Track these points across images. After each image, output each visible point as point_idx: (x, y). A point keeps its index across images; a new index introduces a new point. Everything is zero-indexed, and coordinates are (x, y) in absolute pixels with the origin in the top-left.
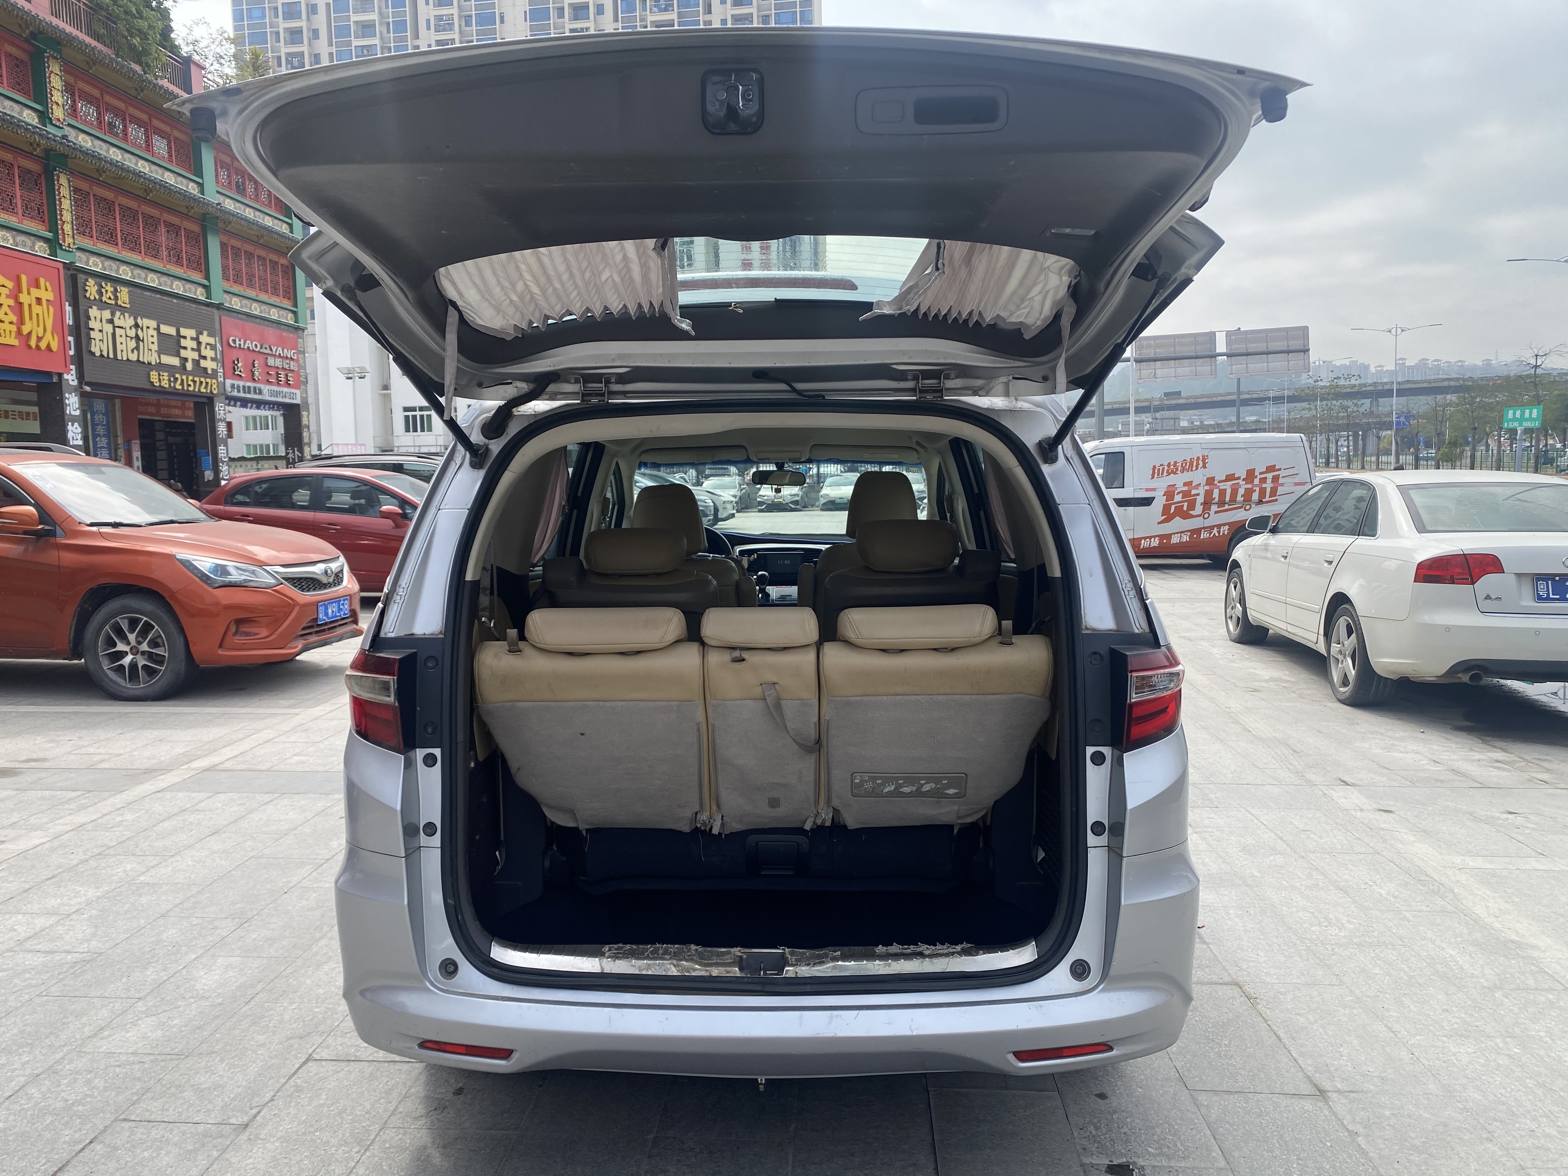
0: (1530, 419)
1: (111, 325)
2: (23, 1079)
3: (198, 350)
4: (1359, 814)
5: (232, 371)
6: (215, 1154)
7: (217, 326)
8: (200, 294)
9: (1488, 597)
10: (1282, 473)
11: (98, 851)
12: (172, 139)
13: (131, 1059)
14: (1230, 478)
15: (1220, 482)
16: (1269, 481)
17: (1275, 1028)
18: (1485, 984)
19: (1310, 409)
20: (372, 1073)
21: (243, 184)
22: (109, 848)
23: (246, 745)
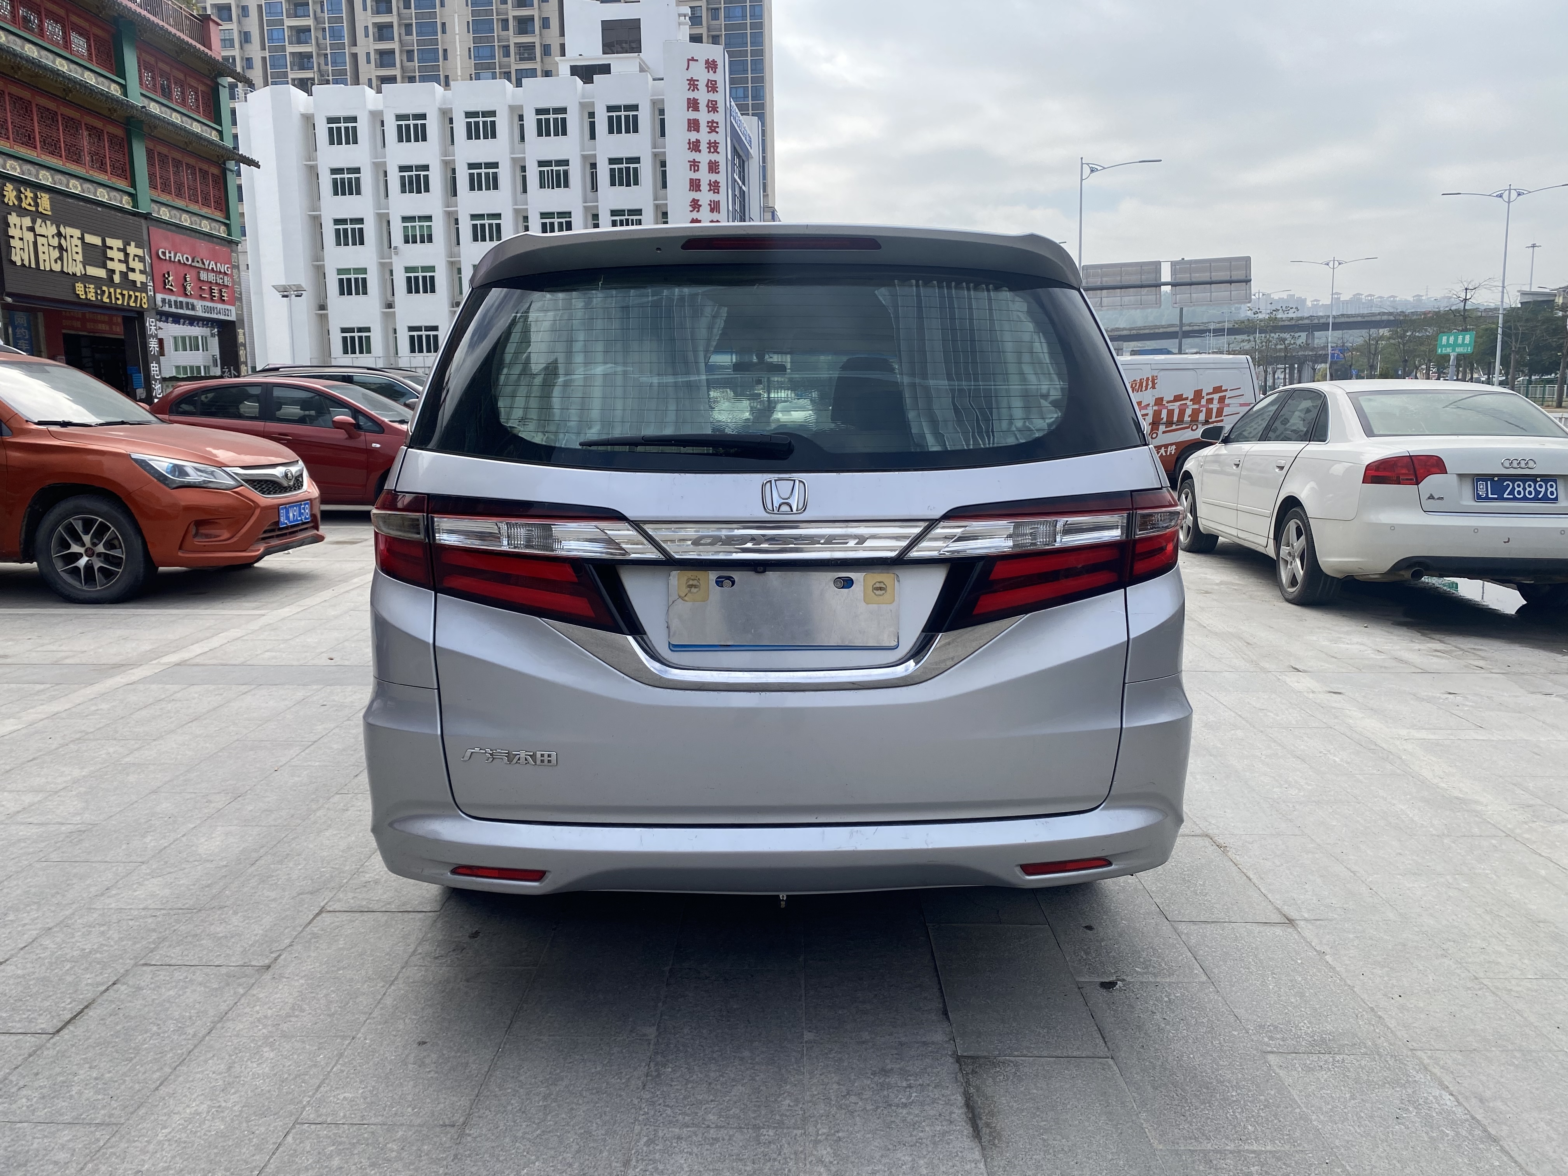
0: (1463, 345)
1: (32, 234)
2: (35, 932)
3: (126, 261)
4: (1311, 696)
5: (163, 285)
6: (241, 991)
7: (145, 237)
8: (126, 202)
9: (1431, 497)
10: (1228, 394)
11: (78, 736)
12: (92, 36)
13: (143, 913)
14: (1178, 398)
15: (1168, 402)
16: (1215, 402)
17: (1245, 871)
18: (1434, 832)
19: (1249, 341)
20: (386, 921)
21: (169, 87)
22: (87, 733)
23: (215, 642)
